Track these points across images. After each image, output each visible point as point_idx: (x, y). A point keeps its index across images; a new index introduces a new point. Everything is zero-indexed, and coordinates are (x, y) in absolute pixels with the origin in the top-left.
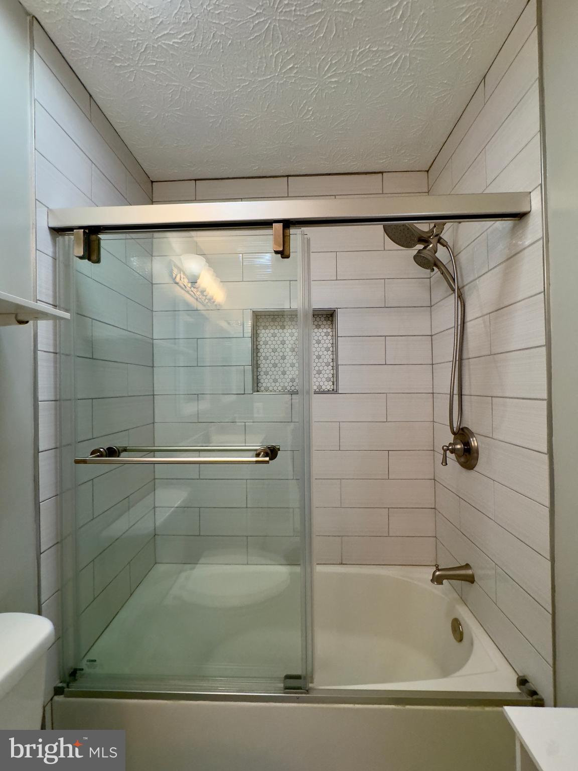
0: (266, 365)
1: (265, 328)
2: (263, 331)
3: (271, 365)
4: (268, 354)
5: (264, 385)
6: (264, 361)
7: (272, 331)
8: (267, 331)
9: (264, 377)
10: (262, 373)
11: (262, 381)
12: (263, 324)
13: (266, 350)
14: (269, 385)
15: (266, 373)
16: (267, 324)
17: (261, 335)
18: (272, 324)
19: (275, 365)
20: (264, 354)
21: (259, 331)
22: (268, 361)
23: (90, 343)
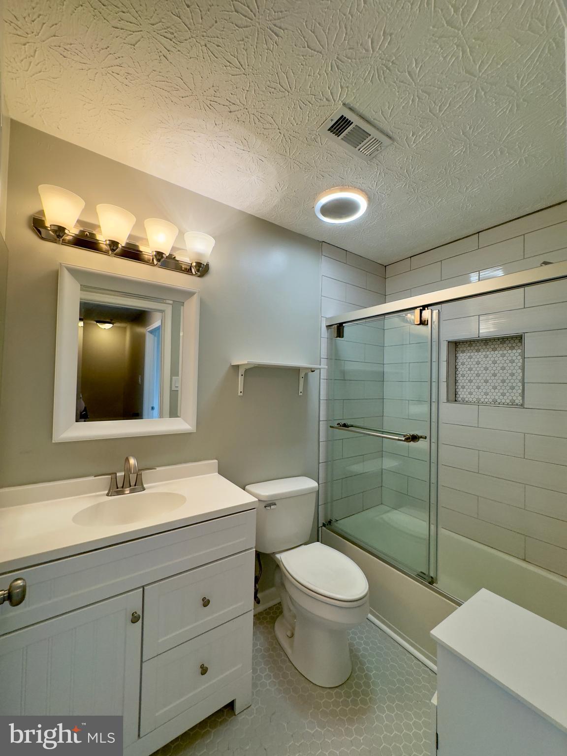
0: (463, 381)
1: (463, 352)
2: (461, 355)
3: (467, 381)
4: (465, 372)
5: (461, 396)
6: (461, 378)
7: (469, 354)
8: (465, 354)
9: (461, 390)
10: (460, 387)
11: (459, 393)
12: (461, 349)
13: (463, 369)
14: (465, 396)
15: (463, 387)
16: (465, 349)
17: (459, 358)
18: (469, 348)
19: (471, 381)
20: (461, 373)
21: (457, 355)
22: (465, 378)
23: (343, 373)
